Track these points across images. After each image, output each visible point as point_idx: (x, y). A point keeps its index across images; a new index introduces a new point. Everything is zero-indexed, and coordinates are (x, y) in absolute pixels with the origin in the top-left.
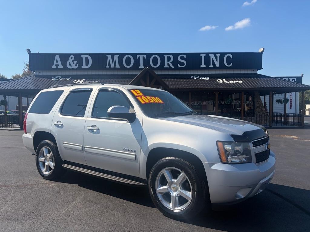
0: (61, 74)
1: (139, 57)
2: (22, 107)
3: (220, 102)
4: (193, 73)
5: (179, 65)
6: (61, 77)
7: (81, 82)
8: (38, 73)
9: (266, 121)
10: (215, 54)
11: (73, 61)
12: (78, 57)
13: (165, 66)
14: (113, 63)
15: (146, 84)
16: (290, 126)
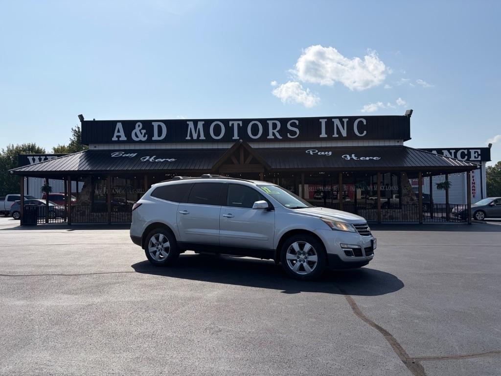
0: (123, 149)
1: (233, 124)
3: (349, 188)
4: (309, 146)
5: (288, 134)
6: (123, 153)
7: (151, 160)
8: (91, 148)
9: (418, 215)
10: (341, 119)
11: (140, 131)
12: (147, 125)
13: (269, 136)
14: (196, 133)
15: (239, 163)
16: (452, 223)
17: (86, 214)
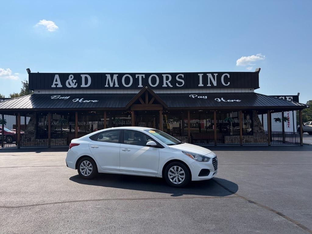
0: (60, 93)
1: (138, 77)
2: (20, 126)
3: (218, 121)
4: (191, 92)
5: (177, 84)
6: (60, 96)
7: (80, 101)
8: (36, 92)
9: (264, 140)
10: (212, 73)
11: (72, 80)
12: (77, 76)
13: (163, 85)
14: (112, 83)
15: (145, 103)
16: (289, 145)
17: (32, 140)
